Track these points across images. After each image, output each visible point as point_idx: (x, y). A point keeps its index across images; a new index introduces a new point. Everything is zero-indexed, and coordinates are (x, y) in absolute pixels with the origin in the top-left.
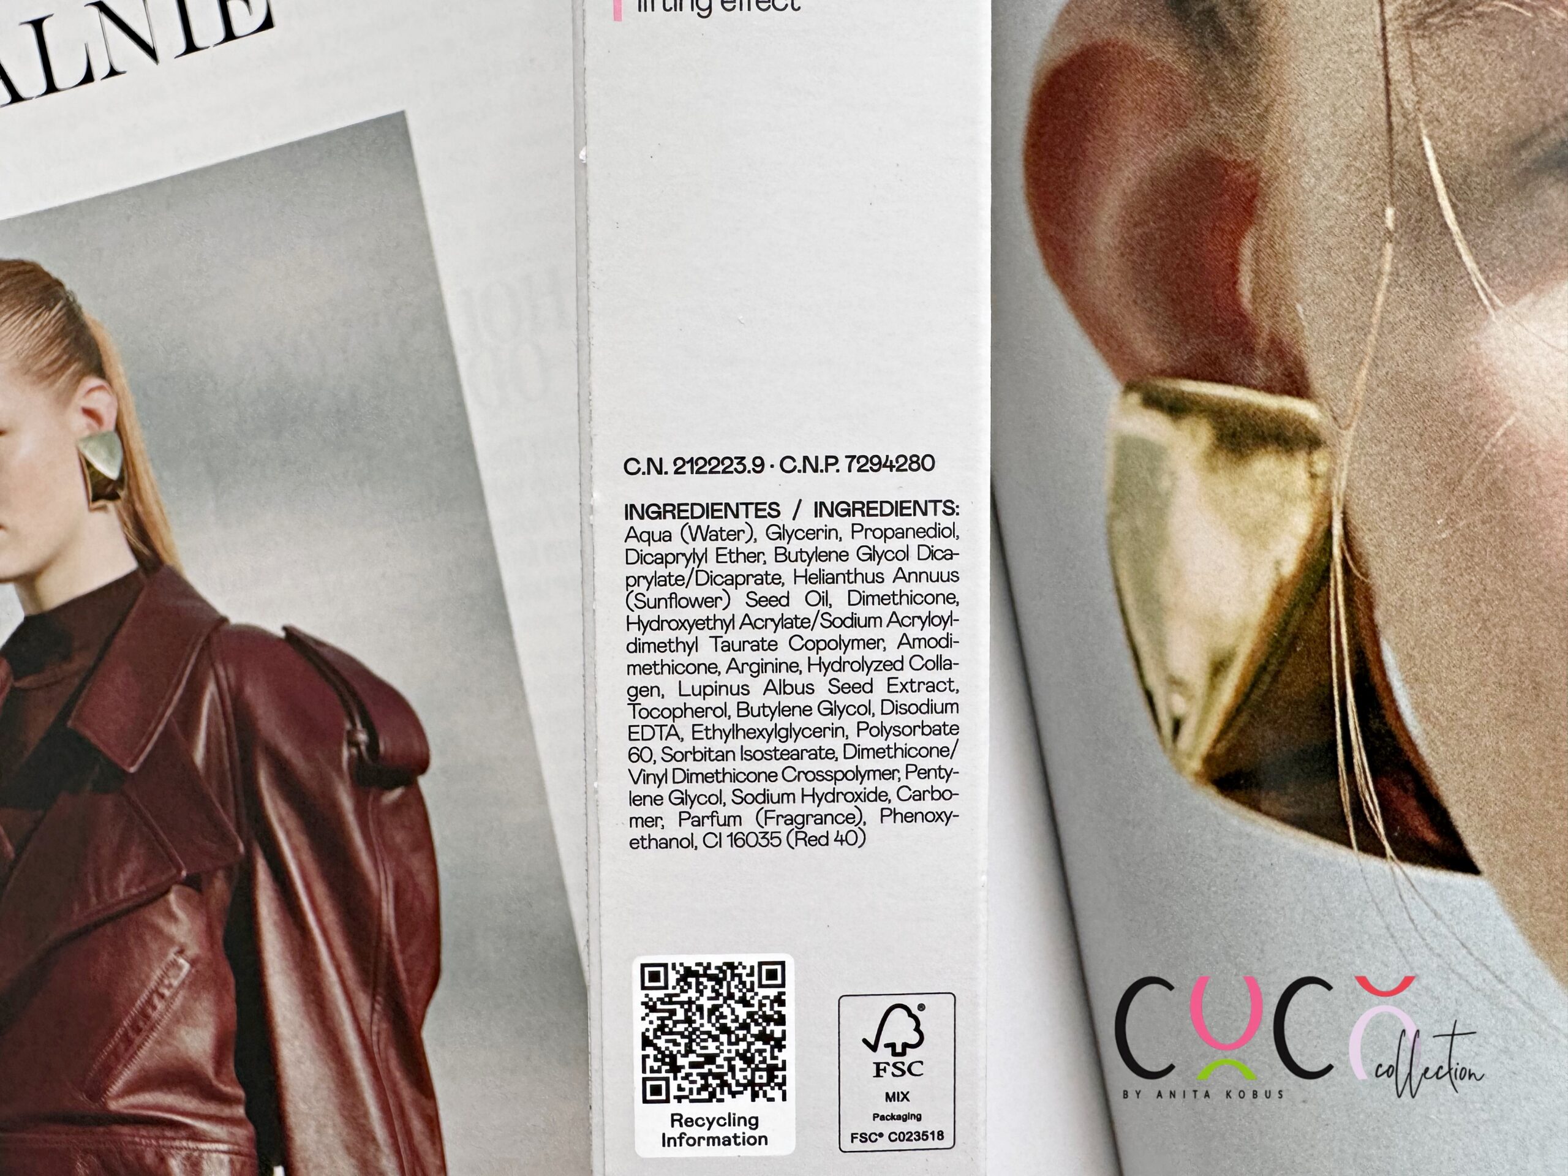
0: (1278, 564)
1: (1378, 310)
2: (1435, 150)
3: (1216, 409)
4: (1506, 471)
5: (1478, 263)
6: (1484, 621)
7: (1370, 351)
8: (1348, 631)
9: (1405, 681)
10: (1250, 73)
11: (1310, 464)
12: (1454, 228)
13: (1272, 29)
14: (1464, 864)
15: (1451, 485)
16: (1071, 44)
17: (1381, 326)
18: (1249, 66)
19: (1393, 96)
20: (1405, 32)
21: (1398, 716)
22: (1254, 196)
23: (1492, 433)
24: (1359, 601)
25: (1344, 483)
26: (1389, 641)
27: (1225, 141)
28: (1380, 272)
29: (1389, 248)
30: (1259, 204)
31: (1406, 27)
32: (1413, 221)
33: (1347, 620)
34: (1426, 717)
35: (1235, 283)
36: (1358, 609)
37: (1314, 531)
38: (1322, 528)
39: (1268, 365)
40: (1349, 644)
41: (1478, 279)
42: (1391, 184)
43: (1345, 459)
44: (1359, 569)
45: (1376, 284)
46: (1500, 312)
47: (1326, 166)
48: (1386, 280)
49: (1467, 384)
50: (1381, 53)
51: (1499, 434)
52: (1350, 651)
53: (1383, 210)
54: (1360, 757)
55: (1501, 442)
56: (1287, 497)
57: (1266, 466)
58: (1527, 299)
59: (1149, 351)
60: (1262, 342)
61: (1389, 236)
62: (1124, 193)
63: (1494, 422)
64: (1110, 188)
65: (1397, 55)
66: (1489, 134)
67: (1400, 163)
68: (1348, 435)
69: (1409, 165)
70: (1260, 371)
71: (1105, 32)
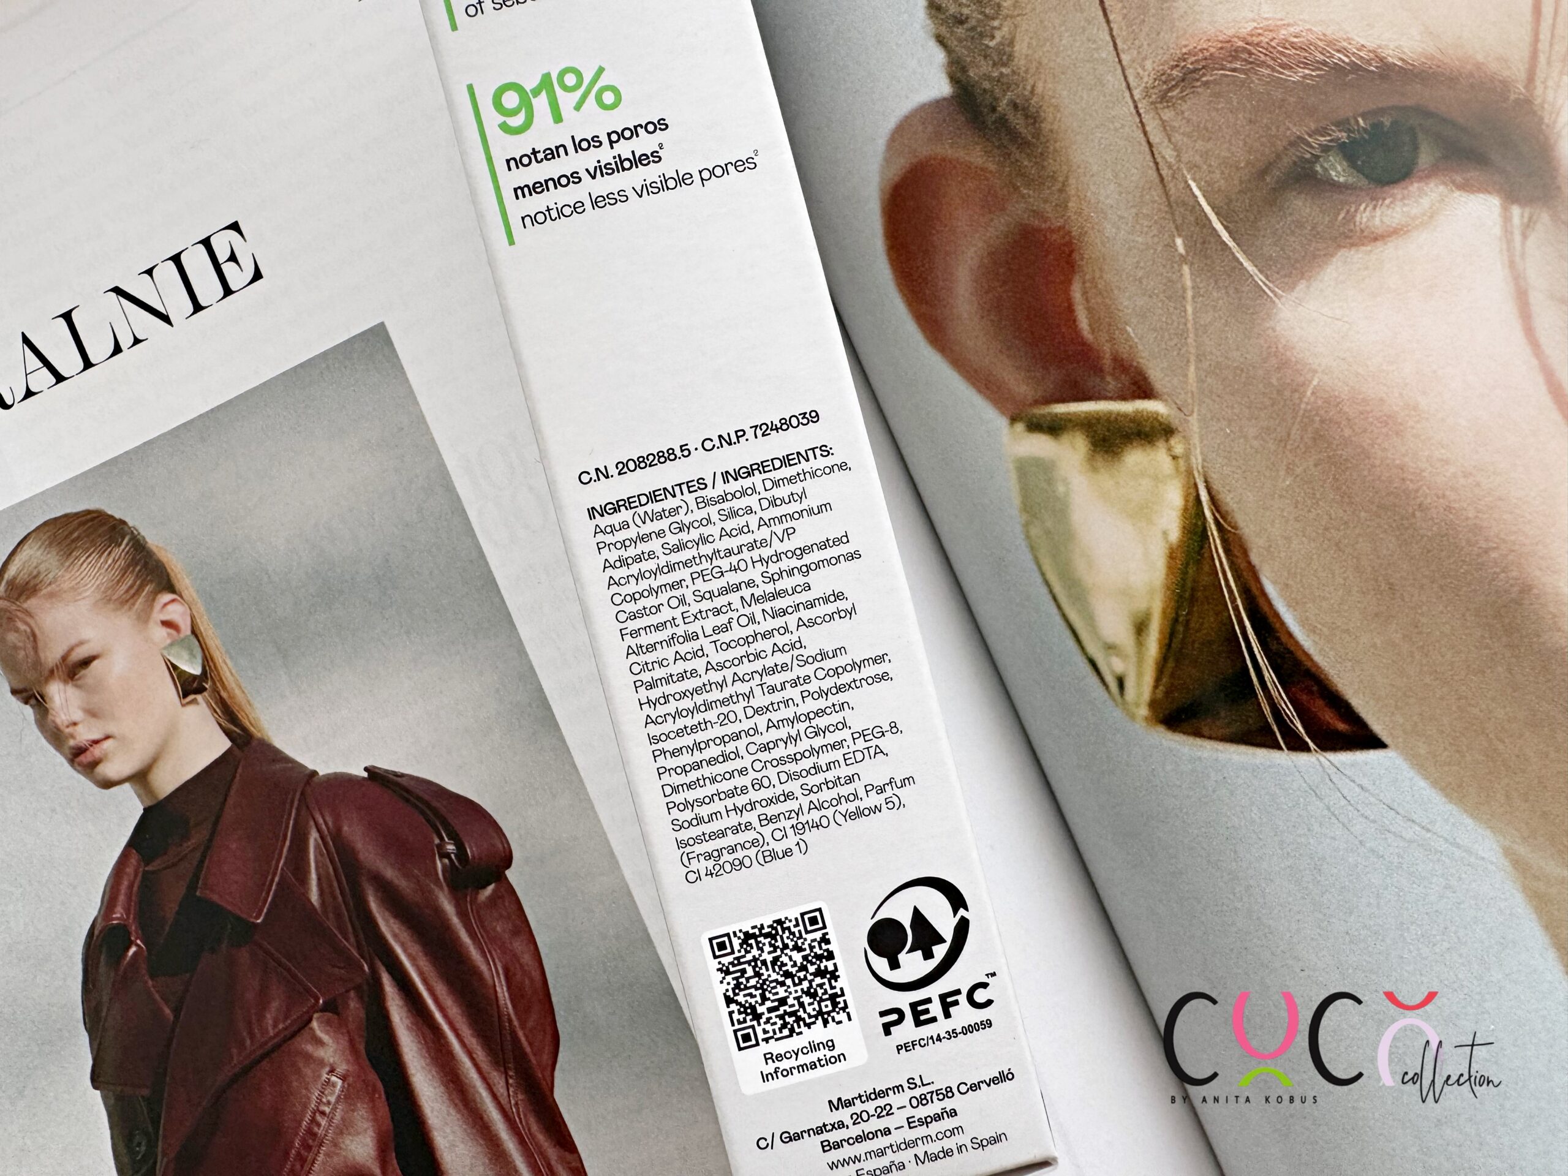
0: (1165, 533)
1: (1190, 318)
2: (1200, 189)
3: (1086, 422)
4: (1322, 421)
5: (1256, 266)
6: (1337, 545)
7: (1193, 350)
8: (1233, 576)
9: (1289, 606)
10: (1044, 160)
11: (1169, 449)
12: (1231, 244)
13: (1052, 124)
14: (1374, 742)
15: (1283, 441)
16: (901, 165)
17: (1196, 329)
18: (1042, 154)
20: (1153, 106)
21: (1290, 635)
22: (1072, 252)
23: (1304, 394)
24: (1235, 549)
25: (1199, 458)
26: (1267, 578)
27: (1036, 213)
28: (1184, 290)
29: (1186, 269)
30: (1076, 256)
31: (1152, 103)
32: (1198, 245)
33: (1230, 568)
34: (1313, 630)
35: (1075, 321)
36: (1237, 557)
37: (1187, 501)
38: (1192, 498)
39: (1116, 379)
40: (1236, 586)
41: (1259, 278)
42: (1174, 221)
43: (1196, 440)
44: (1230, 524)
45: (1184, 298)
46: (1283, 300)
47: (1121, 217)
48: (1190, 294)
49: (1273, 361)
50: (1140, 125)
51: (1309, 393)
53: (1174, 241)
54: (1269, 675)
55: (1312, 399)
56: (1156, 479)
57: (1135, 458)
58: (1302, 285)
59: (1021, 387)
60: (1107, 362)
61: (1183, 259)
62: (971, 269)
63: (1303, 384)
64: (960, 269)
65: (1152, 126)
66: (1238, 168)
67: (1176, 203)
68: (1194, 420)
69: (1184, 204)
70: (1112, 384)
71: (925, 151)
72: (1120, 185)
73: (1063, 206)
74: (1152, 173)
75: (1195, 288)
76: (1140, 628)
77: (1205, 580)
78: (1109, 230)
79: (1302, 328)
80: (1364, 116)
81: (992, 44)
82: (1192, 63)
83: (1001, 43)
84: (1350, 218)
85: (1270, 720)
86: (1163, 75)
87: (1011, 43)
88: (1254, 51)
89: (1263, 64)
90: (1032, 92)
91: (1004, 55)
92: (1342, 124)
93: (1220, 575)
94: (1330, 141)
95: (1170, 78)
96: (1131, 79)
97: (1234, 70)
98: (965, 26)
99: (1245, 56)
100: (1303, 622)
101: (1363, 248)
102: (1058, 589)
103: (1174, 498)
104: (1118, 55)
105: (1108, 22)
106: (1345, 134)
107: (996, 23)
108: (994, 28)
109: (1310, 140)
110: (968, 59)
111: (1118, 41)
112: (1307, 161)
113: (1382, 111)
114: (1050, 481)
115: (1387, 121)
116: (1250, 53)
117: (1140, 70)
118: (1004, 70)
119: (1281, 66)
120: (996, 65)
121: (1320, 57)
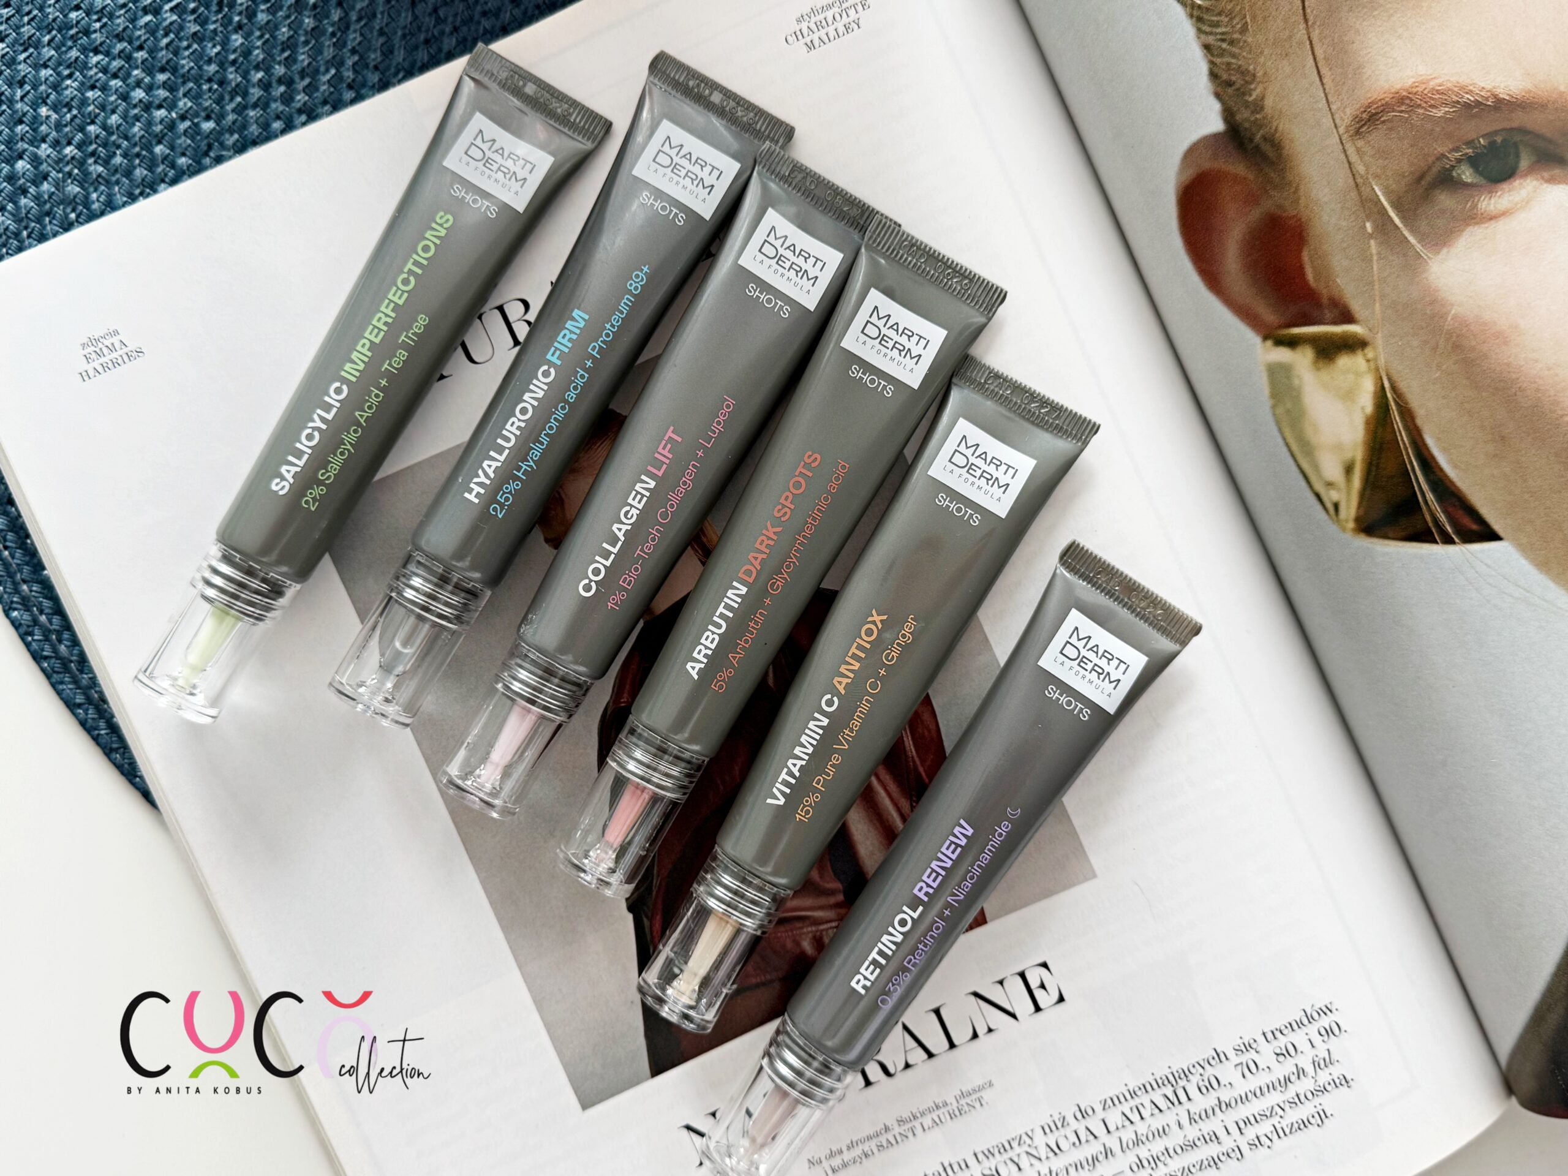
0: (1364, 409)
1: (1376, 273)
2: (1381, 190)
3: (1312, 339)
4: (1458, 336)
5: (1417, 240)
6: (1469, 413)
7: (1377, 293)
9: (1440, 452)
10: (1284, 173)
11: (1365, 355)
12: (1401, 226)
13: (1289, 150)
14: (1493, 536)
15: (1435, 348)
17: (1380, 280)
18: (1283, 169)
19: (1354, 169)
20: (1351, 138)
21: (1441, 470)
22: (1302, 231)
23: (1446, 320)
24: (1406, 418)
25: (1383, 361)
26: (1428, 435)
27: (1280, 207)
28: (1371, 255)
29: (1372, 242)
30: (1304, 234)
31: (1351, 136)
32: (1380, 227)
33: (1404, 428)
34: (1457, 467)
35: (1305, 276)
39: (1331, 311)
41: (1418, 247)
42: (1365, 212)
43: (1380, 349)
44: (1404, 402)
45: (1372, 260)
46: (1433, 260)
47: (1332, 210)
48: (1375, 258)
49: (1427, 299)
50: (1343, 150)
51: (1449, 319)
52: (1410, 442)
53: (1365, 224)
55: (1452, 323)
56: (1358, 374)
57: (1344, 361)
58: (1445, 251)
59: (1270, 316)
60: (1325, 301)
61: (1371, 236)
62: (1237, 242)
63: (1446, 313)
64: (1230, 241)
65: (1351, 151)
66: (1404, 177)
67: (1366, 200)
68: (1379, 336)
69: (1371, 200)
70: (1328, 315)
71: (1207, 165)
72: (1331, 189)
73: (1296, 202)
74: (1351, 181)
75: (1379, 254)
76: (1349, 470)
77: (1388, 438)
78: (1325, 218)
79: (1444, 278)
80: (1483, 136)
81: (1250, 99)
82: (1374, 109)
83: (1255, 99)
84: (1475, 206)
85: (1431, 524)
86: (1356, 118)
87: (1263, 98)
88: (1413, 98)
89: (1419, 106)
90: (1276, 130)
91: (1258, 106)
92: (1469, 143)
93: (1398, 434)
94: (1462, 155)
95: (1362, 119)
96: (1337, 121)
97: (1401, 112)
98: (1233, 88)
99: (1407, 102)
100: (1450, 461)
101: (1483, 225)
102: (1295, 447)
103: (1367, 388)
104: (1329, 104)
105: (1323, 84)
106: (1471, 151)
107: (1252, 86)
108: (1251, 90)
109: (1449, 155)
110: (1235, 109)
111: (1330, 97)
112: (1447, 170)
113: (1496, 133)
114: (1289, 378)
115: (1499, 139)
116: (1411, 100)
117: (1342, 115)
118: (1258, 116)
119: (1430, 106)
120: (1252, 112)
121: (1455, 98)
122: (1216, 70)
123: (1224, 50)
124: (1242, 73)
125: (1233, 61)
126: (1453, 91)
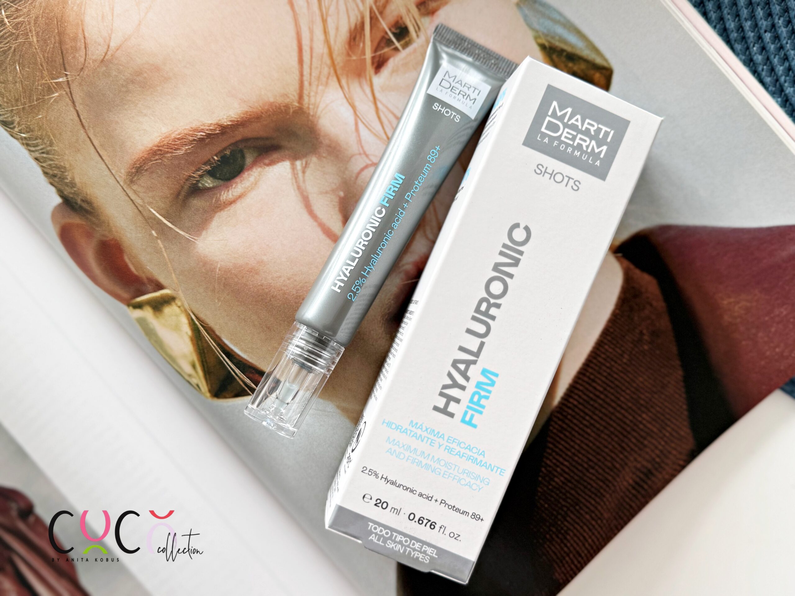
0: (187, 333)
1: (167, 258)
2: (155, 210)
4: (225, 279)
5: (185, 232)
7: (171, 269)
8: (213, 341)
9: (234, 345)
11: (176, 304)
12: (172, 227)
15: (213, 291)
16: (58, 227)
17: (170, 261)
19: (136, 204)
21: (239, 356)
22: (119, 246)
23: (216, 272)
24: (211, 333)
25: (187, 305)
26: (224, 338)
28: (161, 248)
29: (159, 241)
31: (129, 185)
32: (161, 231)
33: (211, 338)
34: (245, 352)
35: (130, 269)
36: (212, 334)
37: (189, 320)
38: (190, 319)
39: (151, 285)
40: (216, 344)
41: (187, 236)
43: (183, 299)
44: (205, 324)
45: (162, 251)
46: (199, 240)
48: (163, 249)
49: (201, 264)
50: (126, 195)
52: (217, 345)
53: (152, 232)
54: (237, 371)
55: (220, 272)
56: (177, 316)
57: (168, 310)
58: (204, 233)
59: (125, 294)
60: (146, 280)
61: (157, 238)
62: (93, 259)
63: (215, 268)
65: (131, 193)
66: (167, 198)
67: (148, 219)
68: (180, 292)
69: (151, 218)
70: (151, 287)
71: (63, 222)
72: (127, 218)
73: (110, 231)
74: (136, 211)
75: (165, 247)
76: (194, 366)
77: (205, 345)
78: (129, 235)
79: (208, 248)
80: (216, 155)
81: (68, 181)
82: (139, 164)
83: (71, 180)
84: (218, 200)
86: (129, 173)
87: (73, 179)
88: (163, 149)
89: (168, 152)
90: (87, 194)
91: (72, 184)
92: (207, 163)
94: (203, 172)
95: (132, 173)
96: (118, 179)
97: (156, 160)
98: (57, 177)
99: (159, 152)
100: (241, 350)
101: (226, 209)
103: (184, 321)
104: (111, 171)
105: (103, 160)
106: (209, 167)
108: (66, 176)
109: (194, 175)
110: (62, 189)
111: (110, 167)
112: (195, 184)
113: (225, 149)
114: (148, 324)
115: (228, 152)
116: (161, 150)
117: (121, 175)
118: (75, 189)
119: (175, 150)
120: (71, 188)
121: (191, 138)
122: (46, 170)
123: (46, 158)
124: (58, 168)
125: (52, 162)
126: (189, 135)
